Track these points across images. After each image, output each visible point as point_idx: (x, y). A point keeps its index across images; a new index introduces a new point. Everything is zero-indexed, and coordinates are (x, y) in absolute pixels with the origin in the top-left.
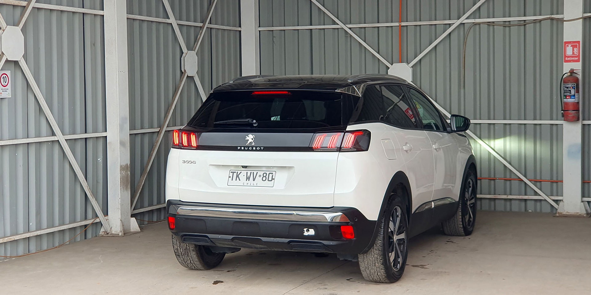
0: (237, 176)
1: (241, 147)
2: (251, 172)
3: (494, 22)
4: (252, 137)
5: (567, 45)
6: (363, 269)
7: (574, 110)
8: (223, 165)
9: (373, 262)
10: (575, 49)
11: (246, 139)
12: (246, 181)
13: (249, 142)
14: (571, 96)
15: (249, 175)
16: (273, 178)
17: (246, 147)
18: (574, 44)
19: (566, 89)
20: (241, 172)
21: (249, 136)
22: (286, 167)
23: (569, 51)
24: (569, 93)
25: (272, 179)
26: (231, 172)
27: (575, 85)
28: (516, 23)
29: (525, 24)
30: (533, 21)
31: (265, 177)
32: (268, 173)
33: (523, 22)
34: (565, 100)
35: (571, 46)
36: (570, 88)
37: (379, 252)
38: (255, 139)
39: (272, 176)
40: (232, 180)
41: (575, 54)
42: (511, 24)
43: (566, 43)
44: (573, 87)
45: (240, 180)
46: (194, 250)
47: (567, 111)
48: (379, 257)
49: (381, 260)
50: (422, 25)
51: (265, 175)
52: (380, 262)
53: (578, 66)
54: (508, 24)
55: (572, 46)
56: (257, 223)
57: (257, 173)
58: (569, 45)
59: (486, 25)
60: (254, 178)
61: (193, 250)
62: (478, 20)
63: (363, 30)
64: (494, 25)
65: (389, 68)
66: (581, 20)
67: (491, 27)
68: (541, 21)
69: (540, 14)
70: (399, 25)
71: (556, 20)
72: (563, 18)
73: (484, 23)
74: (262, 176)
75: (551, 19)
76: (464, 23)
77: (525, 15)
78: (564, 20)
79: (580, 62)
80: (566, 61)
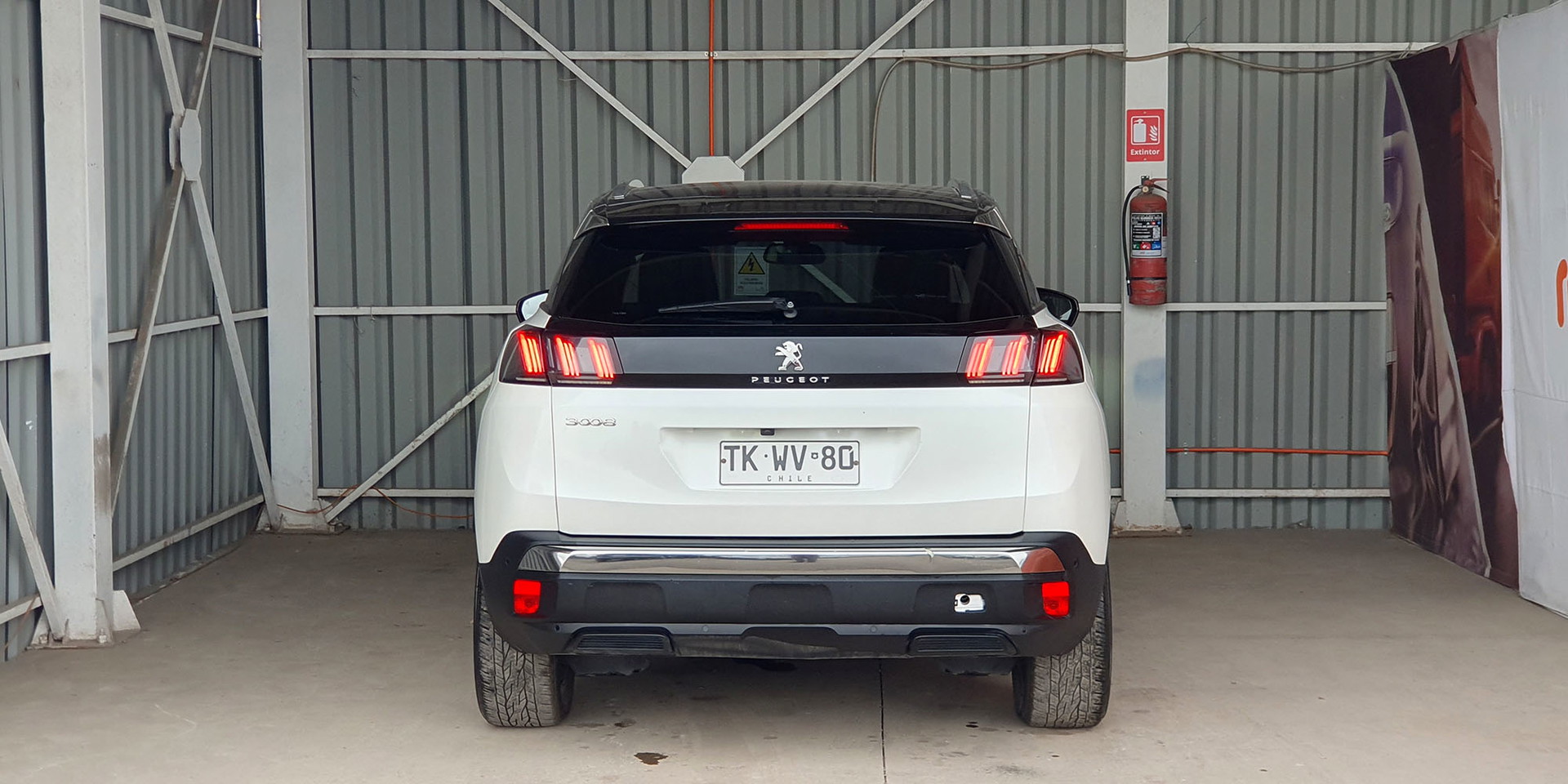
0: (747, 458)
1: (761, 376)
2: (786, 447)
3: (950, 57)
4: (797, 350)
5: (1134, 119)
6: (1044, 693)
7: (1157, 276)
8: (695, 429)
9: (1076, 676)
10: (1153, 129)
11: (778, 354)
12: (776, 469)
13: (786, 363)
14: (1151, 243)
15: (780, 453)
16: (855, 459)
17: (778, 376)
18: (1151, 117)
19: (1140, 226)
20: (755, 447)
21: (784, 344)
22: (886, 428)
23: (1139, 133)
24: (1147, 236)
25: (853, 463)
26: (726, 448)
27: (1160, 215)
28: (1005, 61)
29: (1024, 63)
30: (1044, 57)
31: (831, 457)
32: (837, 446)
33: (1019, 60)
34: (1137, 253)
35: (1142, 121)
36: (1151, 224)
37: (1095, 648)
38: (804, 354)
39: (852, 454)
40: (732, 469)
41: (1153, 142)
42: (992, 63)
43: (1131, 113)
44: (1156, 222)
45: (756, 469)
47: (1141, 281)
48: (1093, 660)
49: (1097, 668)
50: (765, 60)
51: (828, 452)
52: (1095, 672)
53: (1159, 170)
54: (981, 63)
55: (1145, 121)
56: (822, 586)
57: (805, 447)
58: (1138, 119)
59: (930, 66)
60: (799, 461)
61: (544, 673)
62: (911, 53)
63: (606, 67)
64: (949, 66)
65: (685, 169)
66: (1167, 57)
67: (940, 71)
68: (1064, 58)
69: (1062, 42)
70: (708, 58)
71: (1102, 56)
72: (1122, 52)
73: (924, 60)
74: (821, 456)
75: (1090, 54)
76: (875, 59)
77: (1024, 43)
78: (1128, 56)
79: (1163, 160)
80: (1131, 159)
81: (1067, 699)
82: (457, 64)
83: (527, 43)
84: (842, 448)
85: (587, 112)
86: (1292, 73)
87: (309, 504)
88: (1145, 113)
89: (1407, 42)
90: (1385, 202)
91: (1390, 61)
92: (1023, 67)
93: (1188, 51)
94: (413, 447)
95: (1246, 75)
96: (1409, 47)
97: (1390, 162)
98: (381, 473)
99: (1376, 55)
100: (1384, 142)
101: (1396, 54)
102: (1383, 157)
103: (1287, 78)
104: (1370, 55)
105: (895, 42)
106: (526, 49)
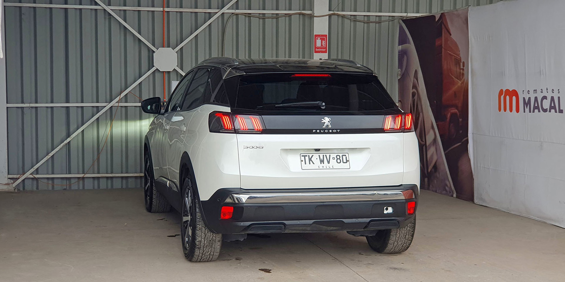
0: (310, 160)
1: (316, 130)
2: (323, 155)
3: (251, 13)
4: (329, 120)
5: (317, 38)
6: (392, 241)
8: (290, 149)
9: (405, 235)
10: (323, 42)
11: (322, 122)
12: (321, 164)
13: (325, 124)
15: (322, 158)
16: (348, 159)
17: (322, 130)
18: (322, 37)
20: (313, 156)
21: (324, 118)
22: (357, 148)
23: (319, 43)
25: (347, 161)
26: (302, 156)
28: (270, 15)
30: (284, 14)
31: (339, 159)
32: (341, 155)
33: (275, 15)
35: (320, 39)
37: (412, 225)
38: (331, 122)
39: (346, 158)
40: (305, 164)
41: (323, 46)
42: (266, 16)
43: (316, 36)
45: (314, 164)
46: (220, 241)
48: (411, 229)
49: (412, 232)
50: (183, 12)
51: (338, 157)
52: (411, 234)
53: (325, 56)
54: (262, 16)
55: (321, 39)
56: (340, 205)
58: (318, 38)
59: (244, 16)
60: (328, 160)
62: (237, 11)
63: (122, 12)
64: (251, 17)
65: (155, 52)
66: (328, 16)
67: (247, 19)
68: (291, 15)
69: (290, 9)
70: (163, 10)
71: (304, 15)
72: (311, 14)
73: (242, 14)
74: (336, 159)
75: (300, 14)
76: (224, 13)
77: (277, 9)
78: (315, 15)
79: (326, 53)
80: (316, 52)
81: (400, 243)
82: (64, 10)
83: (92, 2)
84: (343, 156)
85: (115, 28)
86: (367, 23)
87: (6, 181)
88: (320, 36)
89: (405, 13)
90: (398, 69)
91: (401, 20)
92: (277, 18)
93: (334, 14)
94: (47, 158)
95: (352, 23)
96: (407, 15)
97: (400, 55)
98: (34, 168)
99: (396, 17)
100: (398, 48)
101: (403, 17)
102: (398, 53)
103: (366, 25)
104: (393, 17)
105: (231, 8)
106: (91, 5)
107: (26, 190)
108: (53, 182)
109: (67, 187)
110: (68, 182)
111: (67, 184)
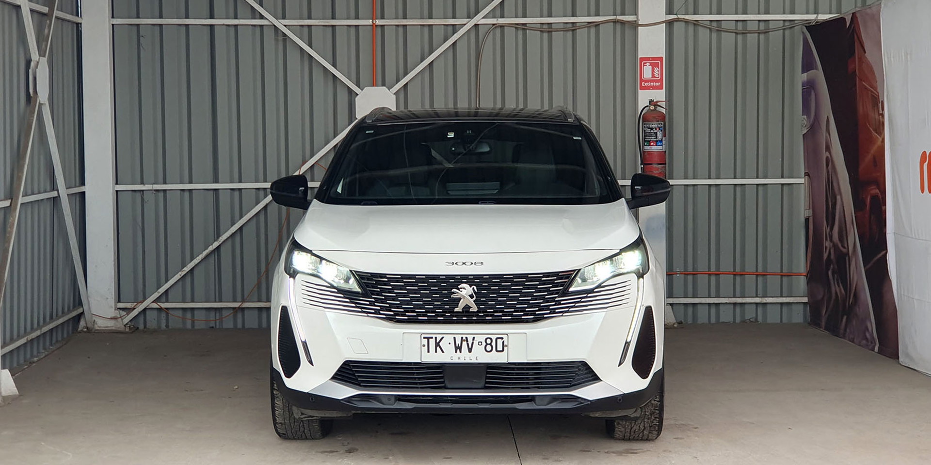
3: (526, 24)
5: (644, 63)
7: (659, 162)
10: (656, 70)
14: (657, 141)
18: (655, 62)
19: (649, 131)
23: (647, 72)
24: (654, 137)
27: (662, 124)
28: (562, 26)
29: (573, 28)
30: (586, 23)
33: (570, 25)
34: (647, 148)
35: (649, 64)
36: (656, 130)
41: (656, 77)
42: (553, 27)
43: (642, 59)
44: (659, 128)
47: (650, 166)
50: (409, 25)
53: (660, 95)
54: (546, 28)
55: (651, 64)
58: (646, 63)
59: (514, 29)
62: (502, 21)
63: (306, 30)
64: (526, 29)
65: (358, 95)
66: (664, 24)
67: (520, 32)
68: (599, 25)
69: (597, 15)
70: (372, 24)
71: (623, 23)
72: (636, 21)
73: (510, 25)
75: (615, 22)
76: (478, 25)
77: (574, 15)
78: (640, 23)
79: (662, 89)
80: (642, 88)
82: (209, 27)
83: (255, 14)
85: (293, 58)
86: (743, 33)
87: (112, 313)
88: (651, 59)
89: (815, 14)
90: (803, 115)
91: (806, 26)
92: (573, 30)
93: (678, 20)
94: (180, 275)
95: (714, 35)
96: (817, 17)
97: (805, 89)
98: (158, 292)
99: (796, 22)
100: (802, 77)
101: (807, 22)
102: (801, 86)
103: (740, 37)
104: (792, 22)
105: (492, 14)
106: (254, 18)
107: (148, 329)
108: (193, 316)
109: (216, 323)
110: (218, 314)
111: (216, 318)
